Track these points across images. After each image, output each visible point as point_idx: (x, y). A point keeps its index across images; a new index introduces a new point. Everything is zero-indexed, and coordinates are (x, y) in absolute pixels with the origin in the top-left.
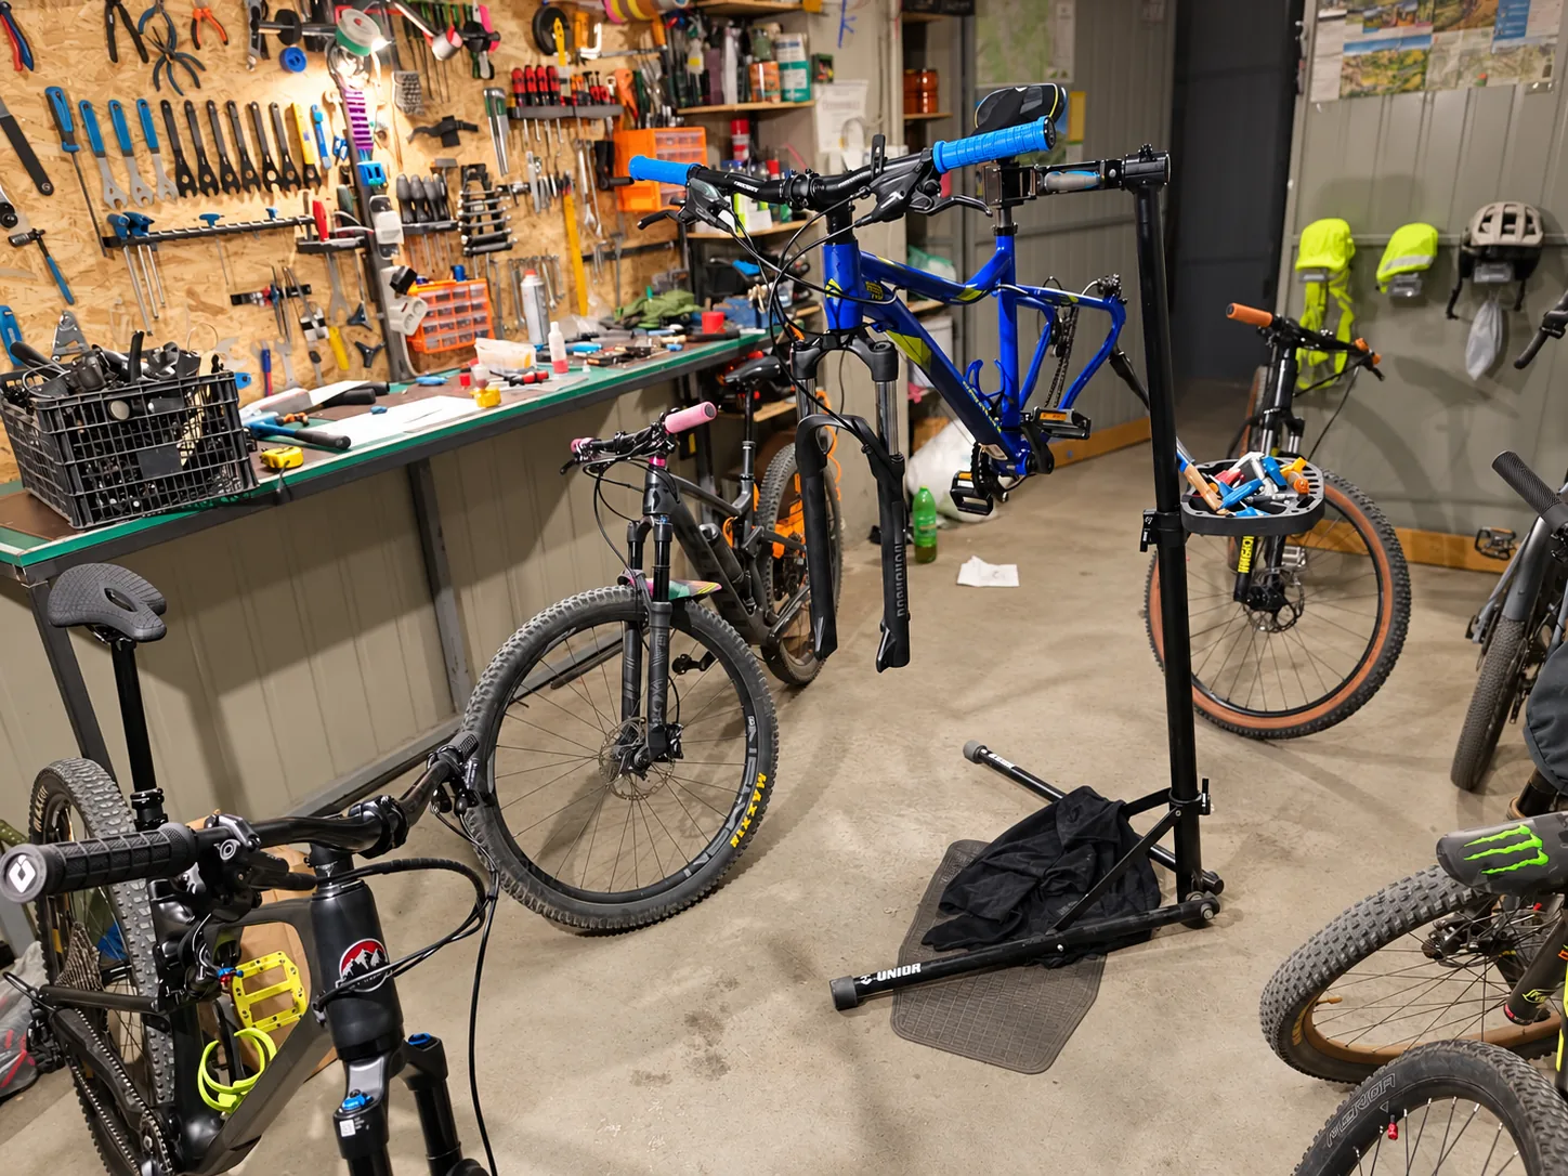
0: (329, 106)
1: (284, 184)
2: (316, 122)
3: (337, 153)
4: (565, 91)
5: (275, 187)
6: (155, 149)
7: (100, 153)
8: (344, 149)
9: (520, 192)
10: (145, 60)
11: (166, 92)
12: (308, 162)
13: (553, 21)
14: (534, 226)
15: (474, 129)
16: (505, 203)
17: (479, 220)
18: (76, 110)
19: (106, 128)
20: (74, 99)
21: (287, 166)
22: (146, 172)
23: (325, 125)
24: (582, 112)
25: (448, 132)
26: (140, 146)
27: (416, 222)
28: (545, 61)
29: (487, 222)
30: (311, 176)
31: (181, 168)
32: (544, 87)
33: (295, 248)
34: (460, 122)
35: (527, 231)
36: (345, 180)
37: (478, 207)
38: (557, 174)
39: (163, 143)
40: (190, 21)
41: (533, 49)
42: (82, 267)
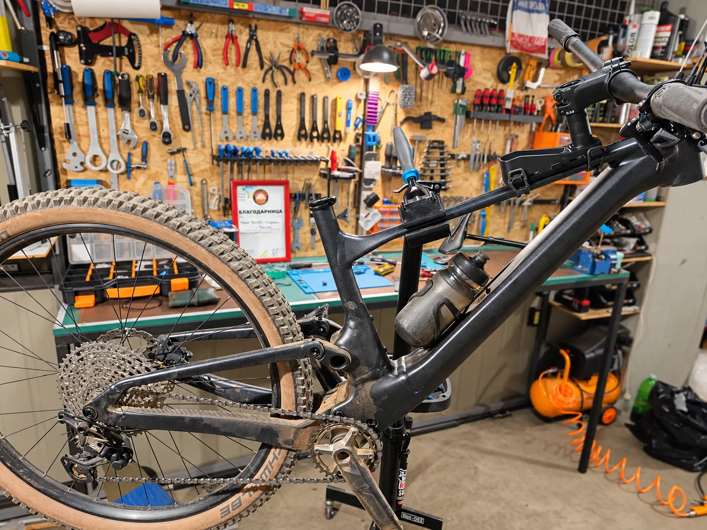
0: (358, 100)
1: (321, 138)
2: (348, 109)
3: (356, 126)
4: (508, 105)
5: (315, 140)
6: (255, 113)
7: (225, 112)
8: (361, 124)
9: (463, 159)
10: (262, 67)
11: (268, 85)
12: (338, 129)
13: (512, 65)
14: (467, 180)
15: (442, 120)
16: (451, 166)
17: (432, 171)
18: (220, 90)
19: (232, 101)
20: (220, 85)
21: (326, 130)
22: (247, 124)
23: (353, 111)
24: (514, 118)
25: (426, 121)
26: (247, 110)
27: (391, 168)
28: (500, 86)
29: (437, 173)
30: (337, 136)
31: (267, 124)
32: (494, 102)
33: (318, 173)
34: (435, 116)
35: (461, 181)
36: (357, 140)
37: (433, 164)
38: (490, 151)
39: (261, 111)
40: (291, 49)
41: (495, 80)
42: (203, 168)
